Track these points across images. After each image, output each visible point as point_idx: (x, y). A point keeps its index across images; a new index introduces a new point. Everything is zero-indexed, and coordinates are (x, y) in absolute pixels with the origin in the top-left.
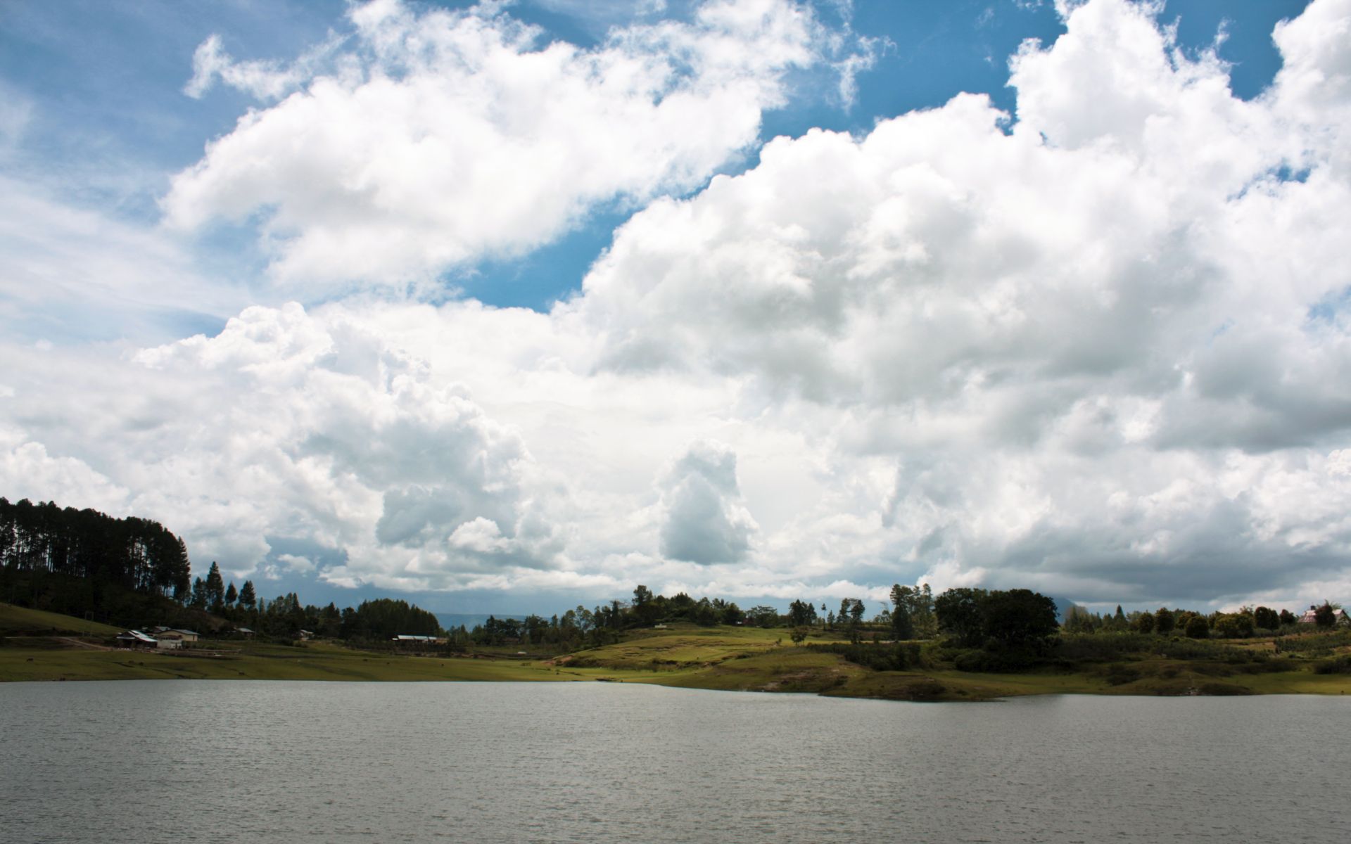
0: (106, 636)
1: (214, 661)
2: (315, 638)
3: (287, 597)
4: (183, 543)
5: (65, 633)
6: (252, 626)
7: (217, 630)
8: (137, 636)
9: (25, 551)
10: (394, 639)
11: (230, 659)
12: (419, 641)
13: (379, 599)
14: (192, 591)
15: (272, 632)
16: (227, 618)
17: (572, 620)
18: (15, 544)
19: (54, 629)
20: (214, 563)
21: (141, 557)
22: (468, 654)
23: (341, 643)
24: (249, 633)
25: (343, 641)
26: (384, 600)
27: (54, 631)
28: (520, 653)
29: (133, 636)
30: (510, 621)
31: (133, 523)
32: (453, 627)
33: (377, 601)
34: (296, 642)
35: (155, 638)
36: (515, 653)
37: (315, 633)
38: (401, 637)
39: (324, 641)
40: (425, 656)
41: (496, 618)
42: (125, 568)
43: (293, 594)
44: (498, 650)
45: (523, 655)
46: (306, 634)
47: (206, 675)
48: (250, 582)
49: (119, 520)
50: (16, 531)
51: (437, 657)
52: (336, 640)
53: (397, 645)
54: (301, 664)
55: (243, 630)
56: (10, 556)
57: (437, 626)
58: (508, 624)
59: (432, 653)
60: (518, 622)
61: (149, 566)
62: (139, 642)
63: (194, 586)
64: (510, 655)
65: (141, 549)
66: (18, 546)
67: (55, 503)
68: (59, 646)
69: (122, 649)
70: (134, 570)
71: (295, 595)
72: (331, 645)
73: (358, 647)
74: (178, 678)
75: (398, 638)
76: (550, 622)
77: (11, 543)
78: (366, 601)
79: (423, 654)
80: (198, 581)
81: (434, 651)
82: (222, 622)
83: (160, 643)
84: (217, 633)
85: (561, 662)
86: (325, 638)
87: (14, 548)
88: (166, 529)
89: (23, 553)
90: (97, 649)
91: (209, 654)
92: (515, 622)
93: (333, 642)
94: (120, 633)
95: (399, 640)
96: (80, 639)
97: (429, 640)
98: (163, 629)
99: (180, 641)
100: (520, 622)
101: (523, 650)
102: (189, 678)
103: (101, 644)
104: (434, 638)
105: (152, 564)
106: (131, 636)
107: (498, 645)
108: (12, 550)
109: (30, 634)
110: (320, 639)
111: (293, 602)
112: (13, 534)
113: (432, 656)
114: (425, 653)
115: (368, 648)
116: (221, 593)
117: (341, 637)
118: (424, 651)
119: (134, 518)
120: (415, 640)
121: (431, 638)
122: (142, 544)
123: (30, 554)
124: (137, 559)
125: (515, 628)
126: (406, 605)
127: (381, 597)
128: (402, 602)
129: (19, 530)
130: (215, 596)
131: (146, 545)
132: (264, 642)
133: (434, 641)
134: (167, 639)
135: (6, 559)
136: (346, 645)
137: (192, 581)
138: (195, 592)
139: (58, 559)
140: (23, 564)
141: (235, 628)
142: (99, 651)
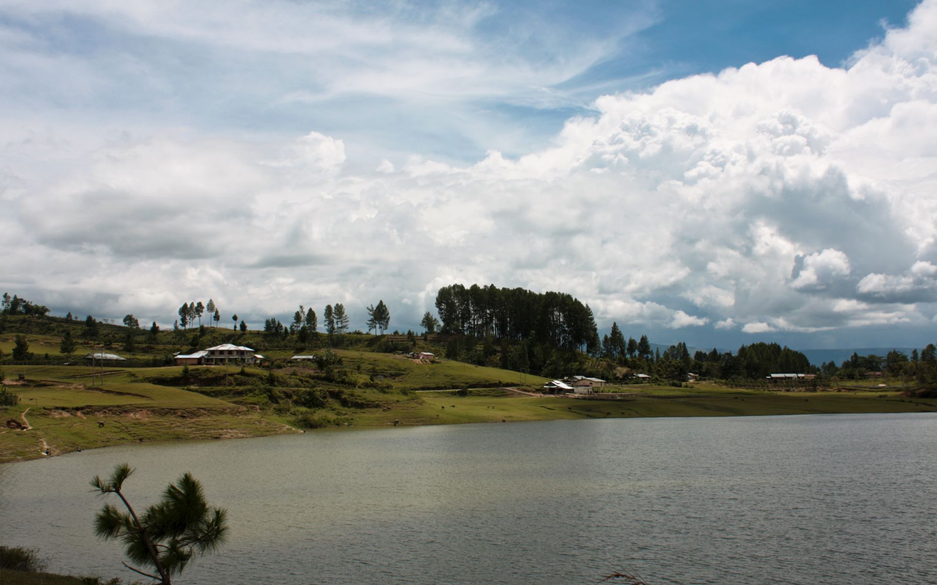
0: (537, 385)
1: (616, 403)
2: (700, 380)
3: (678, 346)
4: (590, 309)
5: (508, 385)
6: (650, 372)
7: (621, 377)
8: (558, 385)
9: (479, 323)
10: (768, 377)
11: (627, 401)
12: (789, 378)
13: (755, 343)
14: (602, 346)
15: (665, 376)
16: (628, 367)
17: (933, 353)
18: (471, 319)
19: (500, 382)
20: (615, 324)
21: (560, 322)
22: (832, 388)
23: (721, 383)
24: (647, 378)
25: (723, 381)
26: (760, 344)
27: (499, 384)
28: (881, 385)
29: (556, 385)
30: (872, 357)
31: (551, 296)
32: (824, 363)
33: (753, 345)
34: (684, 384)
35: (572, 386)
36: (876, 386)
37: (700, 375)
38: (773, 375)
39: (708, 381)
40: (794, 391)
41: (859, 355)
42: (549, 331)
43: (682, 343)
44: (861, 383)
45: (884, 387)
46: (693, 376)
47: (609, 413)
48: (646, 336)
49: (540, 295)
50: (471, 309)
51: (804, 391)
52: (717, 380)
53: (769, 382)
54: (683, 402)
55: (641, 375)
56: (469, 327)
57: (808, 364)
58: (870, 360)
59: (801, 389)
60: (880, 358)
61: (566, 329)
62: (560, 390)
63: (603, 342)
64: (870, 388)
65: (559, 316)
66: (474, 320)
67: (495, 285)
68: (504, 395)
69: (548, 395)
70: (556, 332)
71: (684, 344)
72: (714, 384)
73: (736, 386)
74: (587, 418)
75: (771, 376)
76: (910, 356)
77: (469, 318)
78: (743, 345)
79: (792, 390)
80: (606, 337)
81: (802, 387)
82: (624, 370)
83: (576, 390)
84: (621, 379)
85: (915, 393)
86: (709, 379)
87: (471, 321)
88: (576, 299)
89: (477, 325)
90: (530, 395)
91: (612, 397)
92: (877, 357)
93: (715, 383)
94: (547, 383)
95: (772, 378)
96: (518, 389)
97: (798, 377)
98: (579, 378)
99: (591, 387)
100: (882, 357)
101: (883, 383)
102: (595, 417)
103: (534, 392)
104: (802, 375)
105: (568, 327)
106: (554, 385)
107: (860, 379)
108: (470, 323)
109: (484, 386)
110: (704, 380)
111: (683, 350)
112: (469, 311)
113: (800, 391)
114: (794, 388)
115: (745, 386)
116: (624, 345)
117: (721, 378)
118: (793, 387)
119: (552, 293)
120: (785, 378)
121: (800, 375)
122: (559, 312)
123: (482, 325)
124: (557, 324)
125: (877, 363)
126: (779, 347)
127: (757, 342)
128: (775, 344)
129: (473, 307)
130: (620, 349)
131: (563, 313)
132: (659, 385)
133: (803, 378)
134: (581, 386)
135: (467, 329)
136: (726, 384)
137: (601, 338)
138: (604, 346)
139: (502, 327)
140: (479, 332)
141: (635, 374)
142: (532, 397)
